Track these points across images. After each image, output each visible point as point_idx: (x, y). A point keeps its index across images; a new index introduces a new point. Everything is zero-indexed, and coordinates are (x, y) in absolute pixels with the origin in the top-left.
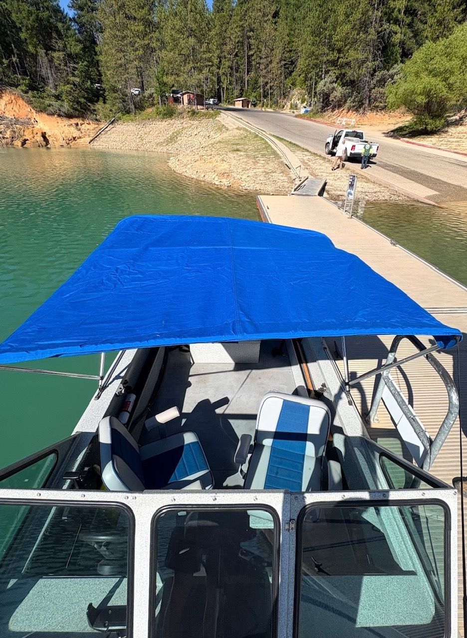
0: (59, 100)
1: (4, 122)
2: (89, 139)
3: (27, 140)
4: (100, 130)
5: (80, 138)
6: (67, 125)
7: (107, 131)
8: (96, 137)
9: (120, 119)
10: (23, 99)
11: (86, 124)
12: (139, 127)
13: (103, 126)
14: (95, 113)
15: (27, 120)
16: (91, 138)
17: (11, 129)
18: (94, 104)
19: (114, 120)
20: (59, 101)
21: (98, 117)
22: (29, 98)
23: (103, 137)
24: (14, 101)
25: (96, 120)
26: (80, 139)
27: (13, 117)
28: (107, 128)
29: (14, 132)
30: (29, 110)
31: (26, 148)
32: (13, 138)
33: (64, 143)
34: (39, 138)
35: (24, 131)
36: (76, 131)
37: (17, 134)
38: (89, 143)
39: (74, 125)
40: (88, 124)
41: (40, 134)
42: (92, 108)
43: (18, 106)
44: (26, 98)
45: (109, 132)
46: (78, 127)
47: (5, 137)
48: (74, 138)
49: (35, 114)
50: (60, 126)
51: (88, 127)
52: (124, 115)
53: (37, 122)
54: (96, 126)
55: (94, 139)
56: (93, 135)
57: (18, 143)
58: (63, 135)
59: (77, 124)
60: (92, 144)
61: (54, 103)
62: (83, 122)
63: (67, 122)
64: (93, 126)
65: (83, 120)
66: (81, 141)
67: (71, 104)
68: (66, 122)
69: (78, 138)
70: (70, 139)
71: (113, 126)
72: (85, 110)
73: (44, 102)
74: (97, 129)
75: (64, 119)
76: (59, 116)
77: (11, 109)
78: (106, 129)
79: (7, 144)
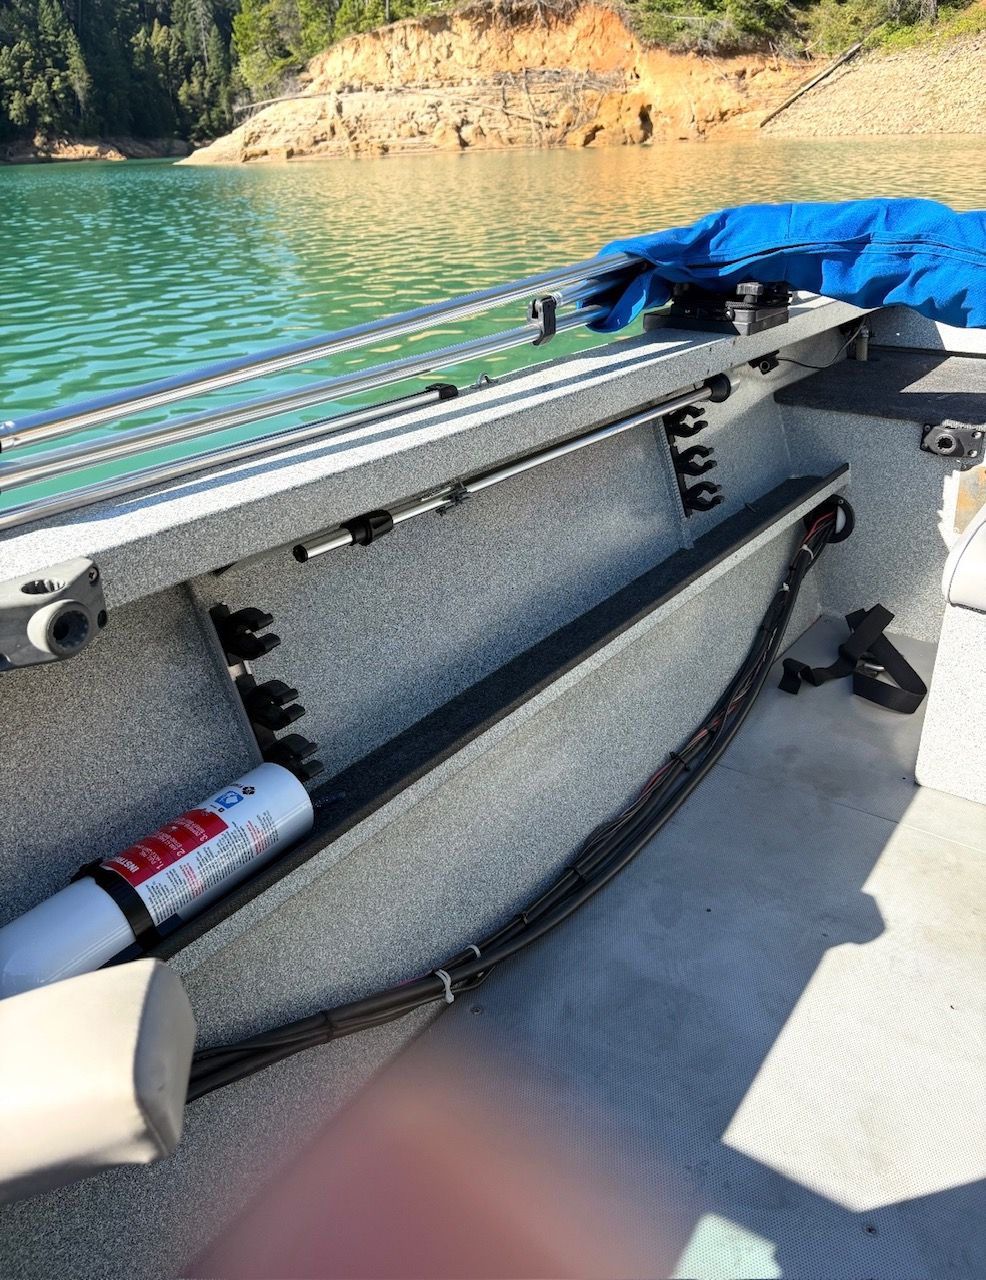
0: (713, 8)
1: (560, 84)
2: (762, 114)
3: (602, 128)
4: (804, 85)
5: (740, 111)
6: (712, 79)
7: (825, 87)
8: (787, 107)
9: (877, 43)
10: (621, 19)
11: (767, 70)
12: (933, 61)
13: (816, 70)
14: (805, 33)
15: (616, 74)
16: (772, 111)
17: (571, 104)
18: (807, 10)
19: (858, 50)
20: (711, 13)
21: (810, 46)
22: (635, 14)
23: (807, 107)
24: (599, 29)
25: (803, 55)
26: (738, 116)
27: (584, 72)
28: (827, 75)
29: (576, 109)
30: (628, 46)
31: (593, 148)
32: (569, 124)
33: (689, 130)
34: (633, 122)
35: (599, 106)
36: (734, 93)
37: (580, 114)
38: (762, 125)
39: (733, 76)
40: (774, 70)
41: (636, 110)
42: (801, 18)
43: (604, 40)
44: (629, 14)
45: (830, 89)
46: (742, 82)
47: (553, 123)
48: (723, 115)
49: (639, 55)
50: (694, 84)
51: (772, 76)
52: (894, 30)
53: (638, 76)
54: (797, 73)
55: (778, 112)
56: (778, 101)
57: (577, 137)
58: (695, 108)
59: (742, 74)
60: (769, 129)
61: (696, 18)
62: (761, 66)
63: (716, 71)
64: (786, 74)
65: (762, 61)
66: (740, 122)
67: (743, 16)
68: (717, 67)
69: (734, 114)
70: (710, 118)
71: (849, 68)
72: (777, 28)
73: (672, 20)
74: (796, 84)
75: (713, 61)
76: (701, 53)
77: (585, 50)
78: (825, 81)
79: (551, 141)
